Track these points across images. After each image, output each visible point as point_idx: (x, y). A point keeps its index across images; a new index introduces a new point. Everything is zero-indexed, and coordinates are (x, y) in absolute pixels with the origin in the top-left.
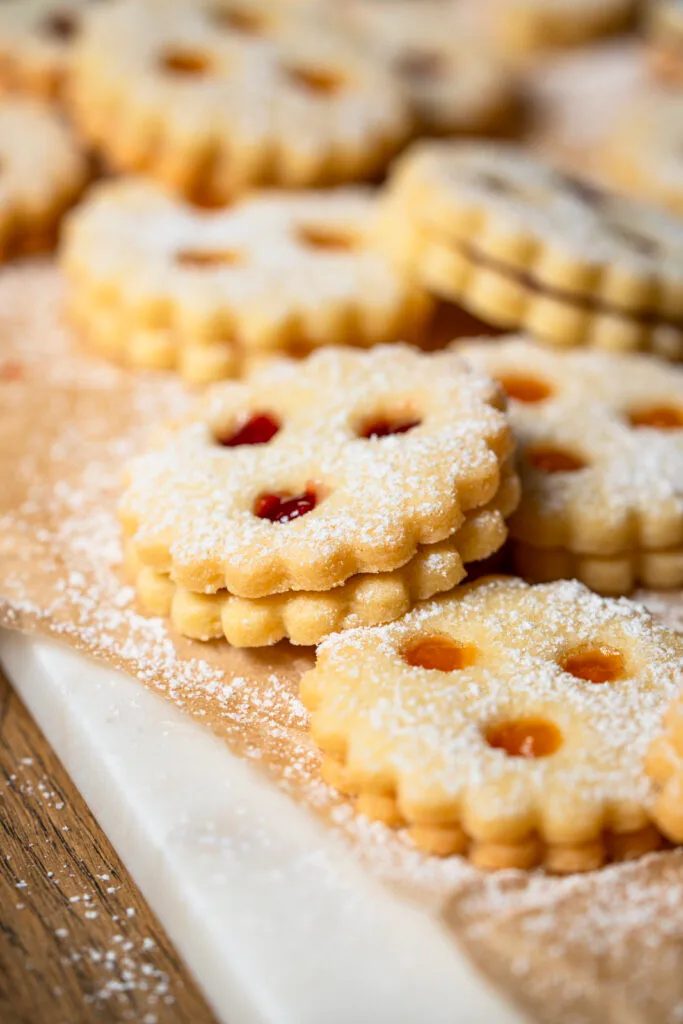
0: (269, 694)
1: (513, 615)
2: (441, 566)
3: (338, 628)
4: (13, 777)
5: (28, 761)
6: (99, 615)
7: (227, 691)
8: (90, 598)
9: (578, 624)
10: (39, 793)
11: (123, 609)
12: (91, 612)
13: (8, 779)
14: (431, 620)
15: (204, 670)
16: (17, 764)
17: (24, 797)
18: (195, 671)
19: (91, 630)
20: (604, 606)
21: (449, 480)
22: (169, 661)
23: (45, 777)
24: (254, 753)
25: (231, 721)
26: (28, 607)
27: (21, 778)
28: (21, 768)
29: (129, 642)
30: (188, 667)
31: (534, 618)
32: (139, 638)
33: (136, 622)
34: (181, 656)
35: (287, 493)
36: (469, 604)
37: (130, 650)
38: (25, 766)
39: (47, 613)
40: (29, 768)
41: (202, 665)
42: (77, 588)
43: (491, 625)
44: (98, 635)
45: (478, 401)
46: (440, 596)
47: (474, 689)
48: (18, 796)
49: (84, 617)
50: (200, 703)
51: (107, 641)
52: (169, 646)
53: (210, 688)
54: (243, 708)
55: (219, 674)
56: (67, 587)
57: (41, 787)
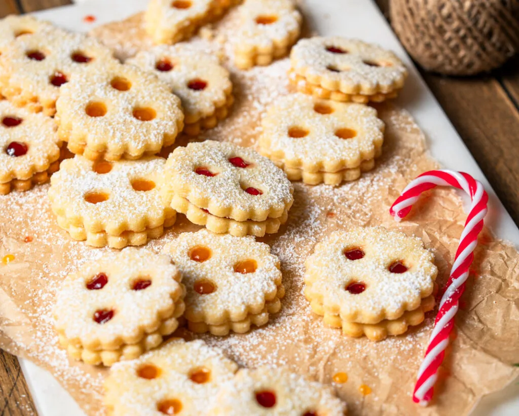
0: (97, 380)
1: (176, 356)
2: (152, 340)
3: (118, 360)
4: (18, 403)
5: (24, 396)
6: (45, 348)
7: (84, 379)
8: (43, 342)
9: (197, 359)
10: (26, 408)
11: (53, 346)
12: (43, 347)
13: (16, 403)
14: (150, 358)
15: (77, 370)
16: (20, 397)
17: (21, 410)
18: (75, 371)
19: (42, 354)
20: (208, 352)
21: (155, 311)
22: (67, 367)
23: (29, 402)
24: (87, 407)
25: (82, 393)
26: (22, 345)
27: (21, 403)
28: (21, 399)
29: (55, 359)
30: (72, 369)
31: (183, 357)
32: (57, 358)
33: (58, 351)
34: (71, 365)
35: (105, 310)
36: (163, 352)
37: (54, 363)
38: (22, 397)
39: (28, 348)
40: (24, 398)
41: (77, 369)
42: (39, 338)
43: (168, 360)
44: (44, 357)
45: (170, 277)
46: (153, 349)
47: (156, 388)
48: (19, 410)
49: (40, 349)
50: (74, 386)
51: (47, 359)
52: (67, 362)
53: (78, 378)
54: (88, 386)
55: (83, 372)
56: (36, 337)
57: (27, 406)
